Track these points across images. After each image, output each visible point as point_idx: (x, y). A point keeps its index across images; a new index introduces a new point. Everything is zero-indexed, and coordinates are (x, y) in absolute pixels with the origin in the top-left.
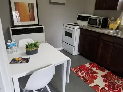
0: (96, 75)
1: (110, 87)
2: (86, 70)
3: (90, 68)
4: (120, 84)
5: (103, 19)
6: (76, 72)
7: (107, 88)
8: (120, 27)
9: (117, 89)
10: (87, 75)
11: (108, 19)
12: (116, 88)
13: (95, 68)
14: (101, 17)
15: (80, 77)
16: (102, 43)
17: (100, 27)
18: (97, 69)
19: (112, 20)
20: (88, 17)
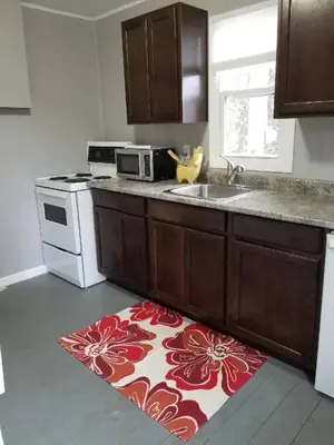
0: (147, 342)
1: (185, 377)
2: (116, 334)
3: (131, 323)
4: (217, 359)
5: (155, 152)
6: (76, 347)
7: (172, 384)
8: (209, 174)
9: (206, 378)
10: (116, 350)
11: (170, 152)
12: (203, 376)
13: (149, 320)
14: (149, 147)
15: (88, 361)
16: (154, 232)
17: (151, 178)
18: (153, 323)
19: (186, 155)
20: (113, 149)
